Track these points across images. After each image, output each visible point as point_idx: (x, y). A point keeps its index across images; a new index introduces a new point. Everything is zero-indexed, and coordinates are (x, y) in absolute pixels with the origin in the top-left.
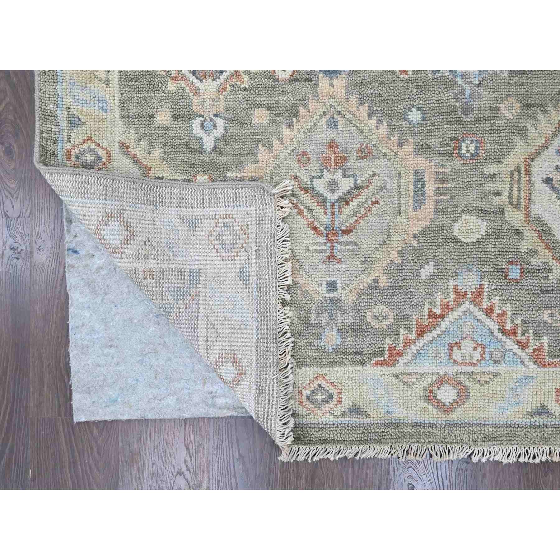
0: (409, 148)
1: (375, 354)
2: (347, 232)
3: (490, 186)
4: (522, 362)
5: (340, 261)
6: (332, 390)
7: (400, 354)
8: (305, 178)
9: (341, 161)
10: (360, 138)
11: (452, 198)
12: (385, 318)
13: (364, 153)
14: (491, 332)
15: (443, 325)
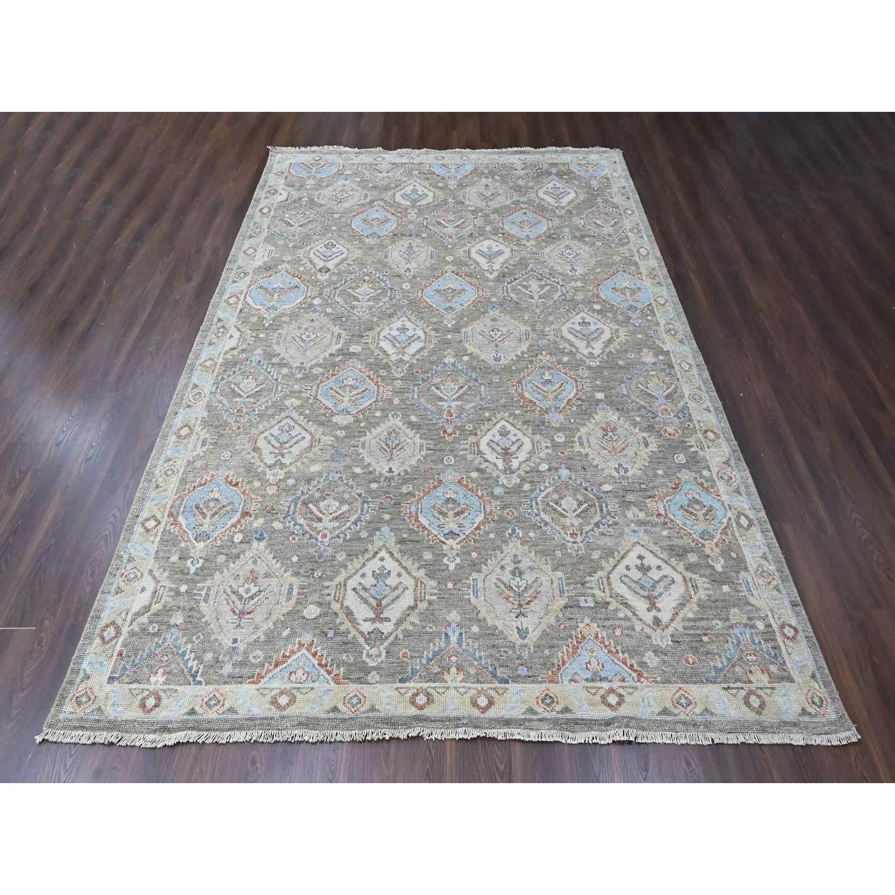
0: (289, 573)
1: (249, 678)
2: (248, 613)
3: (326, 591)
4: (328, 682)
5: (242, 628)
6: (221, 698)
7: (262, 677)
8: (235, 587)
9: (254, 580)
10: (266, 568)
11: (305, 597)
12: (259, 657)
13: (267, 575)
14: (314, 665)
15: (289, 661)
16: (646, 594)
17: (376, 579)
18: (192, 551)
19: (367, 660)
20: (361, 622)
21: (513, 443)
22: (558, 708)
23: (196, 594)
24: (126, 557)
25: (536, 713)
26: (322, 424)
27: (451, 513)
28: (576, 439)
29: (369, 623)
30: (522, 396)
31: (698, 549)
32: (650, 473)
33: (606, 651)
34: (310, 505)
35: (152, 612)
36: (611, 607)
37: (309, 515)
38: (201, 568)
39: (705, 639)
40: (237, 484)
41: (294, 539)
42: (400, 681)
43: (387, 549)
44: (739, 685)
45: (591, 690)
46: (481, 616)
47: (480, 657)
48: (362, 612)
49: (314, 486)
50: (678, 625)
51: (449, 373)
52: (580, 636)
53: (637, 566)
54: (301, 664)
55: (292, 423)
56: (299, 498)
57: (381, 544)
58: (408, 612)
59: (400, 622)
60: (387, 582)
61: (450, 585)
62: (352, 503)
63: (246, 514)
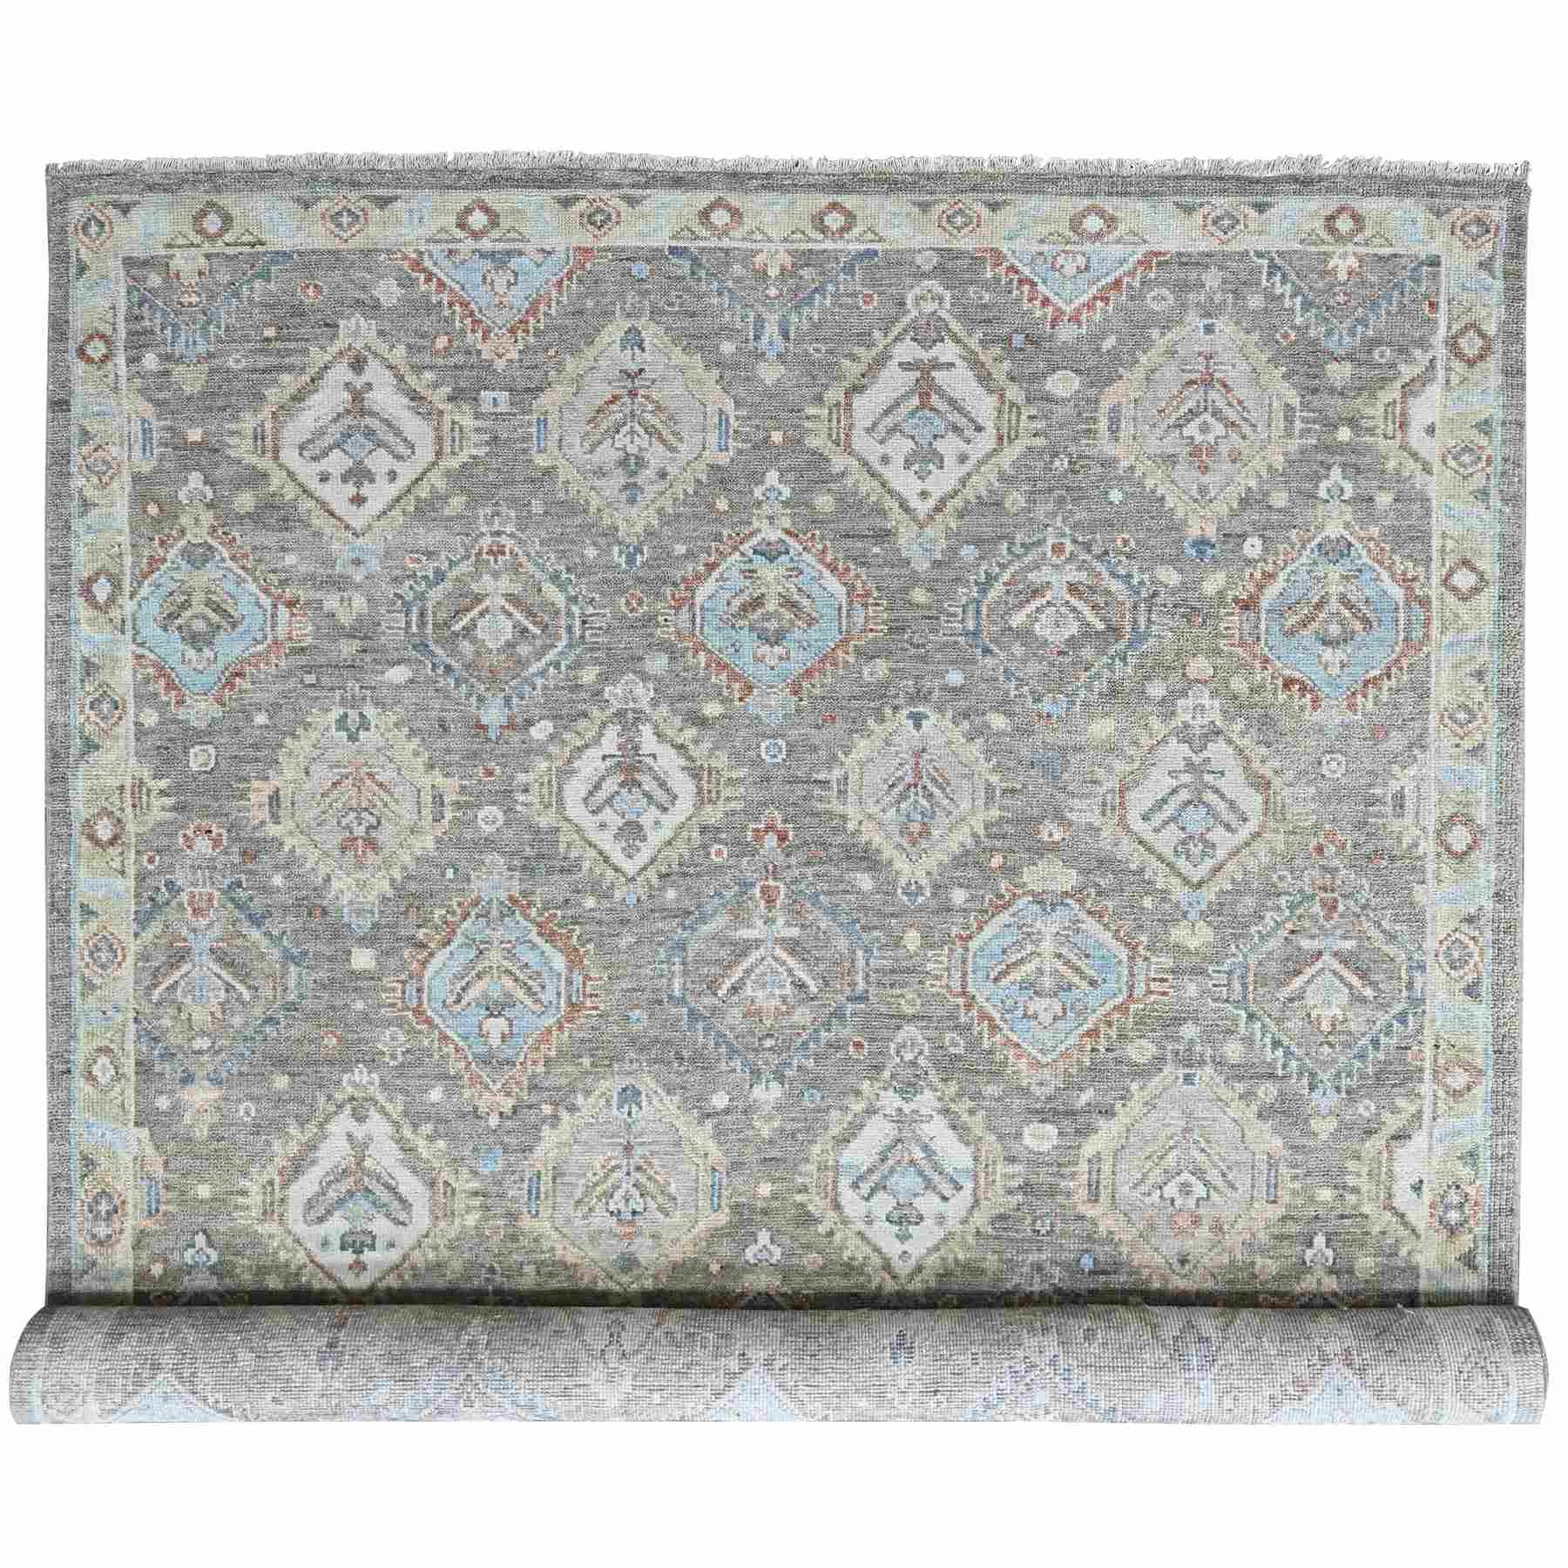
0: (1125, 464)
1: (1167, 262)
2: (1192, 382)
3: (1040, 425)
4: (1014, 252)
5: (1200, 354)
6: (1212, 229)
7: (1140, 263)
8: (1234, 436)
9: (1196, 452)
10: (1174, 475)
11: (1079, 414)
12: (1154, 299)
13: (1171, 459)
14: (1044, 282)
15: (1094, 290)
16: (368, 420)
17: (935, 452)
18: (1349, 517)
19: (940, 290)
20: (958, 362)
21: (609, 801)
22: (582, 206)
23: (1314, 422)
24: (1495, 501)
25: (623, 198)
26: (1105, 863)
27: (771, 605)
28: (449, 815)
29: (942, 359)
30: (574, 960)
31: (226, 519)
32: (287, 714)
33: (472, 306)
34: (1101, 626)
35: (1398, 384)
36: (446, 390)
37: (1101, 601)
38: (1319, 479)
39: (270, 332)
40: (1288, 683)
41: (1125, 542)
42: (876, 253)
43: (915, 519)
44: (230, 251)
45: (516, 236)
46: (715, 373)
47: (720, 294)
48: (959, 382)
49: (1098, 676)
50: (317, 357)
51: (768, 1043)
52: (520, 334)
53: (372, 481)
54: (1069, 286)
55: (1181, 863)
56: (1130, 645)
57: (929, 531)
58: (865, 381)
59: (881, 361)
60: (911, 444)
61: (777, 437)
62: (1003, 631)
63: (1248, 605)
